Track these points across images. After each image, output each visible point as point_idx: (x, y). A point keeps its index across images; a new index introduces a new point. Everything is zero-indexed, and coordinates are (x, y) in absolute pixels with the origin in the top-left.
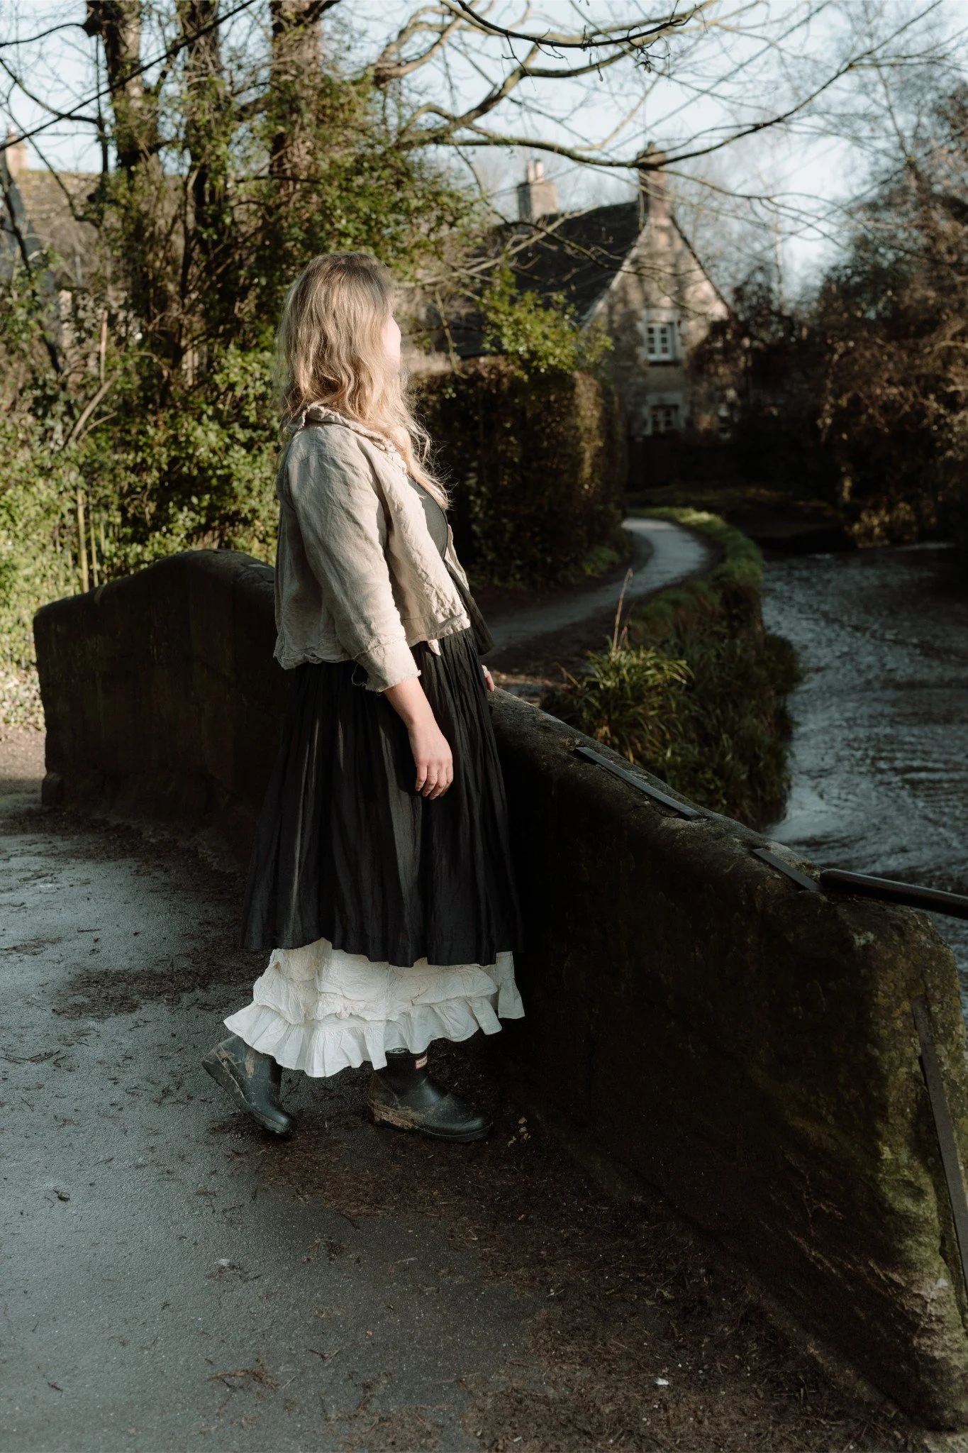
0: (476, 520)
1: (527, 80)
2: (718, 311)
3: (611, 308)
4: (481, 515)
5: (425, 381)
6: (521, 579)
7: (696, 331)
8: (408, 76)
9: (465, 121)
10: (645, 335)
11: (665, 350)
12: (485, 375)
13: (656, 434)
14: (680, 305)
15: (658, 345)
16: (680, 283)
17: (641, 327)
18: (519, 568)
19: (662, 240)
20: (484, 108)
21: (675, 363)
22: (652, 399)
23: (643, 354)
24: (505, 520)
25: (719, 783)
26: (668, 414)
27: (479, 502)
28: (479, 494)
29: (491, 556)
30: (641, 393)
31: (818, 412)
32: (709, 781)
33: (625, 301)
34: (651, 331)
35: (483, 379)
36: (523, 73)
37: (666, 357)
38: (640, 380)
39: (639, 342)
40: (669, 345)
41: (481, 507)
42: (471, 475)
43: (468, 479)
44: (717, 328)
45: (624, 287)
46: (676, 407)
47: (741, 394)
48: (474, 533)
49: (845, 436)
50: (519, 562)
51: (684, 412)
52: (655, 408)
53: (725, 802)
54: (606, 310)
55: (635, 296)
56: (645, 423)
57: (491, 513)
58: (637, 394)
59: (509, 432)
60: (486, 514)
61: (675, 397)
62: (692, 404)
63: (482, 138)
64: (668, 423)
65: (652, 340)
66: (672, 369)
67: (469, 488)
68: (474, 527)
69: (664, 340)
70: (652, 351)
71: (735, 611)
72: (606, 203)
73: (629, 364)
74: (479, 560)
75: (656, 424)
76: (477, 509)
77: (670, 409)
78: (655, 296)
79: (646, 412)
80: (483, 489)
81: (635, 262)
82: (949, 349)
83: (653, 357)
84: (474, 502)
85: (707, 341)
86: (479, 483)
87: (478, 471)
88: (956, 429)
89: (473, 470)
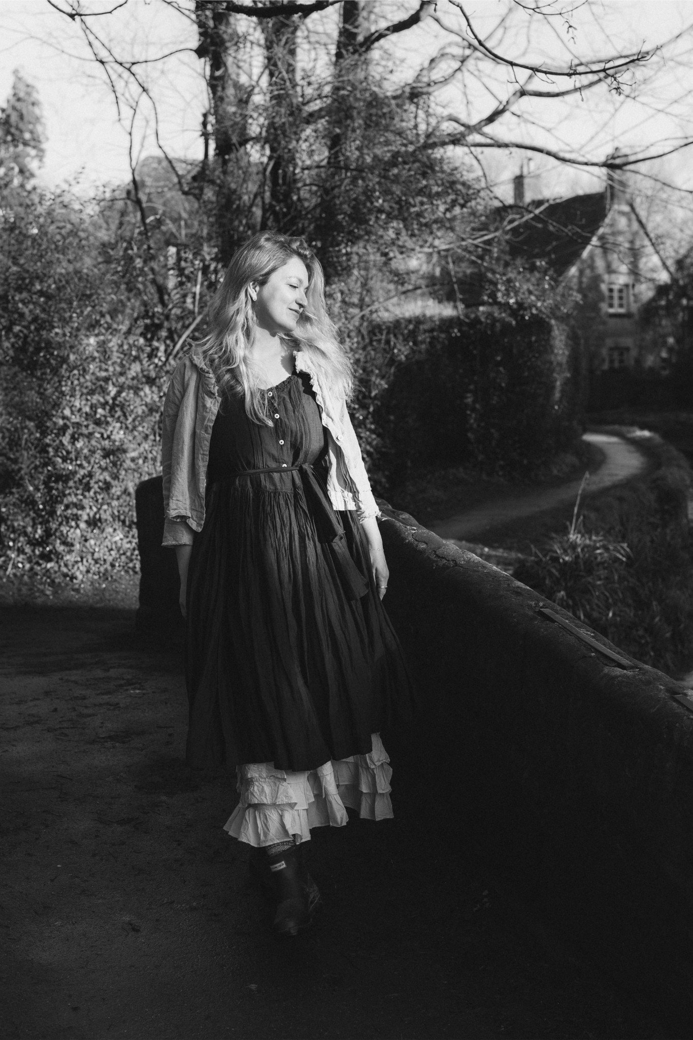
0: (471, 429)
1: (525, 98)
2: (664, 277)
3: (581, 272)
4: (475, 426)
5: (437, 323)
6: (503, 475)
7: (646, 292)
8: (436, 94)
9: (476, 128)
10: (606, 293)
11: (621, 306)
12: (483, 319)
13: (612, 369)
14: (635, 272)
15: (616, 302)
16: (635, 254)
17: (604, 287)
18: (502, 467)
19: (622, 222)
20: (491, 119)
21: (628, 315)
22: (609, 342)
23: (604, 307)
24: (493, 431)
26: (621, 354)
27: (473, 415)
28: (474, 410)
29: (481, 457)
30: (601, 338)
33: (592, 267)
34: (611, 290)
35: (480, 322)
36: (523, 93)
37: (622, 311)
38: (601, 327)
39: (601, 298)
40: (624, 302)
41: (475, 420)
42: (469, 395)
43: (466, 398)
44: (662, 290)
45: (592, 257)
46: (628, 349)
47: (678, 341)
48: (468, 439)
50: (502, 463)
51: (634, 353)
52: (611, 349)
53: (652, 654)
54: (577, 274)
55: (600, 264)
56: (603, 360)
57: (483, 424)
58: (598, 338)
59: (498, 364)
60: (479, 426)
61: (628, 342)
62: (641, 348)
63: (489, 141)
64: (621, 361)
65: (611, 298)
66: (626, 321)
67: (466, 405)
68: (469, 435)
69: (621, 298)
70: (611, 306)
71: (666, 507)
72: (581, 192)
73: (593, 315)
74: (474, 460)
75: (612, 361)
76: (472, 421)
77: (623, 351)
78: (616, 264)
79: (604, 352)
80: (478, 406)
81: (601, 238)
83: (611, 311)
84: (470, 415)
85: (653, 300)
86: (474, 402)
87: (475, 392)
89: (470, 391)
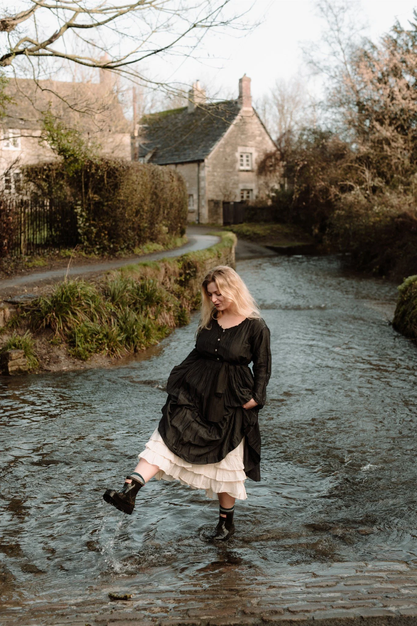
0: (80, 227)
1: (70, 29)
2: (272, 148)
4: (82, 225)
6: (99, 254)
9: (43, 46)
10: (239, 158)
11: (248, 165)
13: (242, 202)
14: (255, 146)
15: (245, 163)
17: (237, 154)
18: (98, 249)
20: (50, 41)
21: (252, 170)
22: (241, 186)
23: (238, 166)
24: (92, 228)
25: (105, 341)
26: (248, 193)
27: (81, 219)
28: (81, 216)
29: (86, 243)
30: (236, 183)
31: (293, 193)
32: (101, 339)
34: (241, 156)
36: (69, 26)
37: (248, 168)
38: (236, 177)
39: (236, 161)
40: (250, 163)
41: (83, 222)
42: (78, 207)
43: (77, 209)
44: (269, 156)
45: (231, 136)
46: (252, 190)
47: (281, 186)
48: (78, 233)
49: (304, 204)
50: (98, 247)
51: (255, 192)
52: (243, 190)
56: (237, 196)
57: (87, 224)
58: (234, 184)
60: (84, 225)
61: (252, 186)
64: (248, 197)
65: (242, 160)
66: (250, 173)
67: (77, 213)
68: (79, 231)
69: (248, 161)
70: (242, 165)
71: (187, 272)
73: (231, 170)
74: (81, 245)
75: (242, 197)
76: (81, 222)
77: (249, 191)
79: (238, 192)
80: (84, 214)
81: (235, 125)
82: (349, 167)
83: (242, 168)
84: (79, 219)
85: (264, 161)
86: (82, 211)
87: (81, 205)
88: (342, 201)
89: (79, 205)
